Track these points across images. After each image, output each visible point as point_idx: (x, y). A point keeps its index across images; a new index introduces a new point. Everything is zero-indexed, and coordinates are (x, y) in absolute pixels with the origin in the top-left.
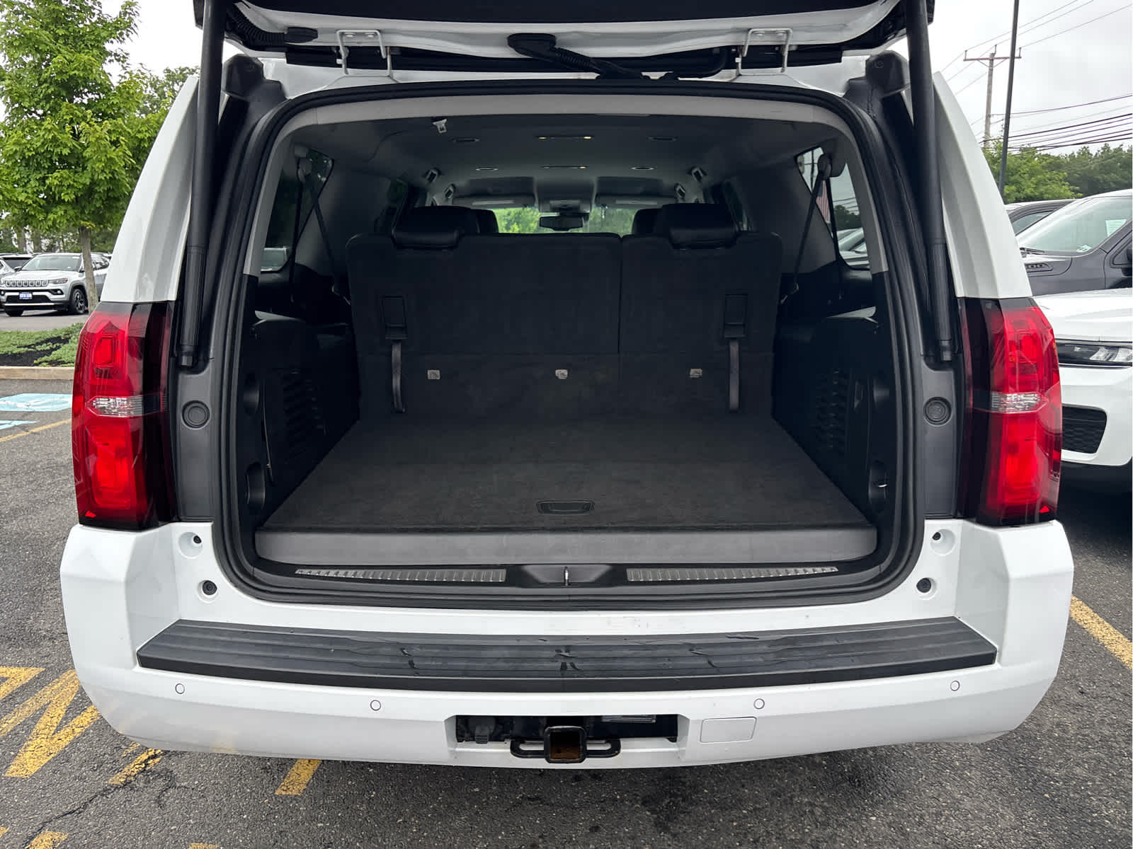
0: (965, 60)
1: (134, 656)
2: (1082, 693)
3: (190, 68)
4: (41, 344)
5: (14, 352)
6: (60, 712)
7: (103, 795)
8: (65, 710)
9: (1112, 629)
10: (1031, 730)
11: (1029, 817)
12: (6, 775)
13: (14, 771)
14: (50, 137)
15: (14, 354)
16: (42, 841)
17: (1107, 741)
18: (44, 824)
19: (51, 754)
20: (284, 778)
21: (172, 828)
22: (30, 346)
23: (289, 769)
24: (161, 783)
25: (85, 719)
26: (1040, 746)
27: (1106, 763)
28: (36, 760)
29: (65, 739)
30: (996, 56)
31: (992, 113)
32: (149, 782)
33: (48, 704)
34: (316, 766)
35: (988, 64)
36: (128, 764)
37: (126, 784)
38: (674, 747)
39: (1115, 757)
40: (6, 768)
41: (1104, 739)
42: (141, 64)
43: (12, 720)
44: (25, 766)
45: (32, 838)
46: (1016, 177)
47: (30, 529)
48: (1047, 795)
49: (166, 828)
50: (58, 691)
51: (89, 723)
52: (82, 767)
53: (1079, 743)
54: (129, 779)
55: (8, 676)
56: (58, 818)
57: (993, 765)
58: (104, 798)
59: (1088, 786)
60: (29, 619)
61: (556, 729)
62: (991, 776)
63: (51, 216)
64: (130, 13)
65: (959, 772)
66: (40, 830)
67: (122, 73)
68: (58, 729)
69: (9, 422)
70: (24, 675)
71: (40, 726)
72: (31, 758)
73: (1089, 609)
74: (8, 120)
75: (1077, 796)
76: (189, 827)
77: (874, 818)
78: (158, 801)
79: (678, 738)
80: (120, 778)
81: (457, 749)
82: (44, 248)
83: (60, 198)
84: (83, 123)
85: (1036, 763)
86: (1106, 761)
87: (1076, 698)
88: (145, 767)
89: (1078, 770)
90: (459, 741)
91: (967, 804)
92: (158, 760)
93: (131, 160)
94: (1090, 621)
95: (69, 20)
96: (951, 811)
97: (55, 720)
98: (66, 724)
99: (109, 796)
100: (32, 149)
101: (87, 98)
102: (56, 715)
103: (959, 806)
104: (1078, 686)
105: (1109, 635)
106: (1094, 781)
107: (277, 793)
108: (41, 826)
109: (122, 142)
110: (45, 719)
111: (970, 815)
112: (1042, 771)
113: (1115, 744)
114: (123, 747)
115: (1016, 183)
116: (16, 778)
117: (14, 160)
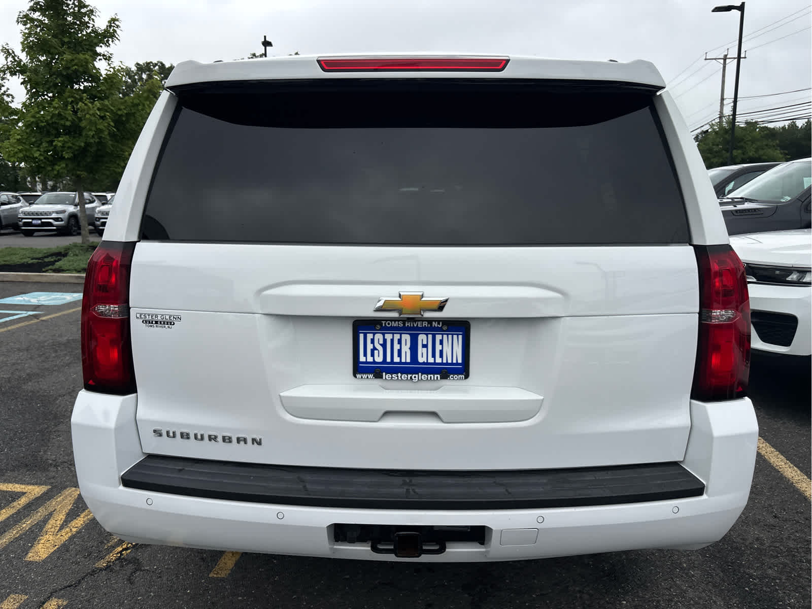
0: (706, 59)
1: (119, 479)
2: (776, 517)
3: (154, 62)
4: (47, 257)
5: (29, 262)
6: (62, 517)
7: (91, 575)
8: (65, 515)
9: (799, 472)
10: (738, 542)
11: (734, 604)
12: (26, 559)
13: (31, 556)
14: (57, 112)
15: (29, 264)
16: (50, 605)
17: (791, 551)
18: (51, 594)
19: (55, 546)
20: (215, 565)
21: (139, 598)
22: (40, 258)
23: (218, 559)
24: (131, 567)
25: (79, 522)
26: (744, 554)
27: (790, 567)
28: (45, 550)
29: (65, 535)
30: (728, 57)
31: (725, 97)
32: (123, 566)
33: (54, 511)
34: (238, 557)
35: (722, 62)
36: (108, 554)
37: (107, 567)
38: (483, 548)
39: (796, 563)
40: (26, 554)
41: (789, 550)
42: (121, 62)
43: (29, 522)
44: (39, 553)
45: (44, 603)
46: (742, 144)
47: (41, 389)
48: (747, 589)
49: (135, 598)
50: (61, 502)
51: (81, 524)
52: (77, 555)
53: (771, 552)
54: (109, 564)
55: (26, 491)
56: (61, 590)
57: (710, 567)
58: (93, 577)
59: (777, 582)
60: (40, 452)
61: (402, 534)
62: (708, 575)
63: (57, 167)
64: (114, 26)
65: (686, 571)
66: (49, 598)
67: (108, 68)
68: (61, 528)
69: (25, 312)
70: (36, 490)
71: (48, 526)
72: (42, 548)
73: (783, 458)
74: (28, 101)
75: (769, 590)
76: (151, 597)
77: (625, 602)
78: (129, 580)
79: (486, 542)
80: (103, 563)
81: (335, 547)
82: (49, 187)
83: (62, 155)
84: (80, 103)
85: (740, 565)
86: (790, 565)
87: (772, 521)
88: (120, 556)
89: (770, 571)
90: (336, 541)
91: (691, 594)
92: (129, 551)
93: (113, 129)
94: (784, 466)
95: (72, 31)
96: (679, 598)
97: (58, 522)
98: (66, 525)
99: (96, 576)
100: (44, 121)
101: (83, 85)
102: (60, 519)
103: (685, 595)
104: (773, 512)
105: (797, 476)
106: (780, 579)
107: (210, 576)
108: (50, 595)
109: (108, 117)
110: (52, 522)
111: (692, 602)
112: (745, 572)
113: (796, 554)
114: (105, 542)
115: (741, 147)
116: (33, 561)
117: (31, 128)
